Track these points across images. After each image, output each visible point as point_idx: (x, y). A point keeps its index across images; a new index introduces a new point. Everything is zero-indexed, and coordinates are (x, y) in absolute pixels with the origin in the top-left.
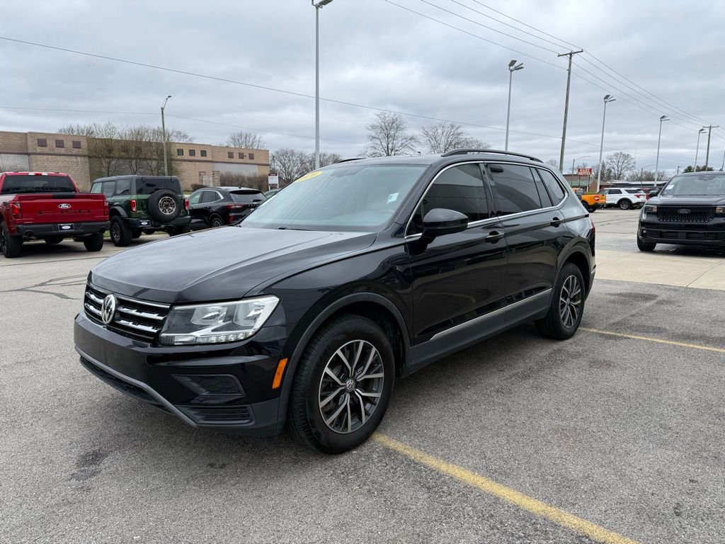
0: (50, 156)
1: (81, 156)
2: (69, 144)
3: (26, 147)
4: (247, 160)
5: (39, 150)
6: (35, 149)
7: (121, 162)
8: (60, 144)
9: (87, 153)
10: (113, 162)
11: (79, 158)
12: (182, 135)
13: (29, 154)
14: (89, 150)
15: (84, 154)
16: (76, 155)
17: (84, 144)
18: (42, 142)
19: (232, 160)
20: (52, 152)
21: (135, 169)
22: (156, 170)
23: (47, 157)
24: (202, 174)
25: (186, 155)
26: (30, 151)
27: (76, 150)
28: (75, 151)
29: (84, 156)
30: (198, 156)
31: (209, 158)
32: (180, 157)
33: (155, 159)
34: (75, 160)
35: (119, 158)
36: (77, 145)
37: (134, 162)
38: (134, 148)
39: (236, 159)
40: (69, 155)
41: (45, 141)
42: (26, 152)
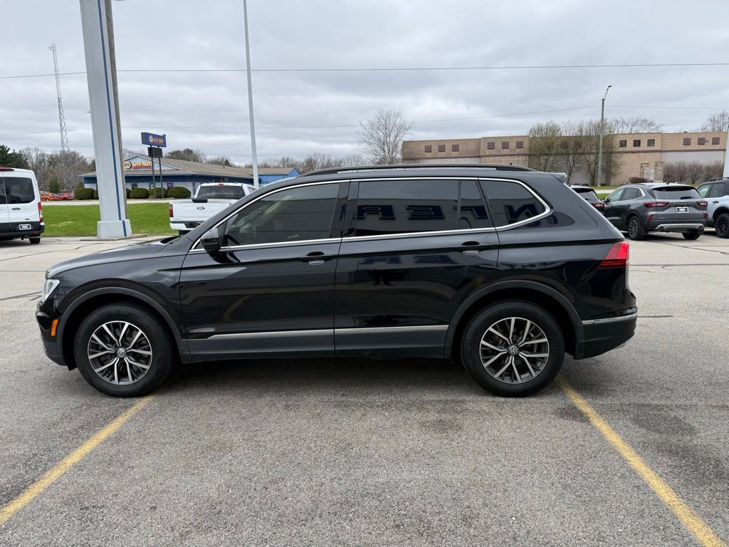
0: (496, 158)
1: (522, 155)
2: (513, 145)
3: (479, 150)
4: (709, 145)
5: (488, 152)
6: (485, 152)
7: (558, 158)
8: (505, 145)
9: (528, 152)
10: (551, 159)
11: (520, 157)
12: (648, 122)
13: (480, 157)
14: (530, 149)
15: (525, 153)
16: (518, 155)
17: (526, 144)
18: (491, 146)
19: (688, 148)
20: (498, 153)
21: (572, 164)
22: (594, 164)
23: (494, 158)
24: (644, 166)
25: (630, 146)
26: (481, 154)
27: (519, 149)
28: (518, 151)
29: (525, 155)
30: (644, 146)
31: (657, 147)
32: (621, 149)
33: (593, 153)
34: (517, 159)
35: (557, 154)
36: (520, 145)
37: (571, 157)
38: (572, 143)
39: (694, 145)
40: (511, 155)
41: (493, 144)
42: (477, 155)
